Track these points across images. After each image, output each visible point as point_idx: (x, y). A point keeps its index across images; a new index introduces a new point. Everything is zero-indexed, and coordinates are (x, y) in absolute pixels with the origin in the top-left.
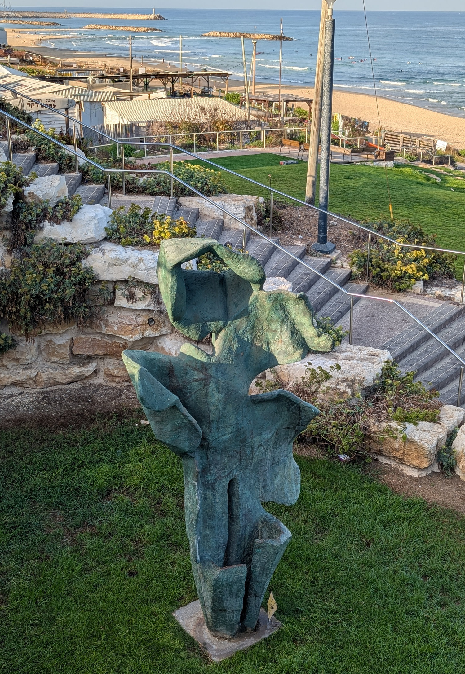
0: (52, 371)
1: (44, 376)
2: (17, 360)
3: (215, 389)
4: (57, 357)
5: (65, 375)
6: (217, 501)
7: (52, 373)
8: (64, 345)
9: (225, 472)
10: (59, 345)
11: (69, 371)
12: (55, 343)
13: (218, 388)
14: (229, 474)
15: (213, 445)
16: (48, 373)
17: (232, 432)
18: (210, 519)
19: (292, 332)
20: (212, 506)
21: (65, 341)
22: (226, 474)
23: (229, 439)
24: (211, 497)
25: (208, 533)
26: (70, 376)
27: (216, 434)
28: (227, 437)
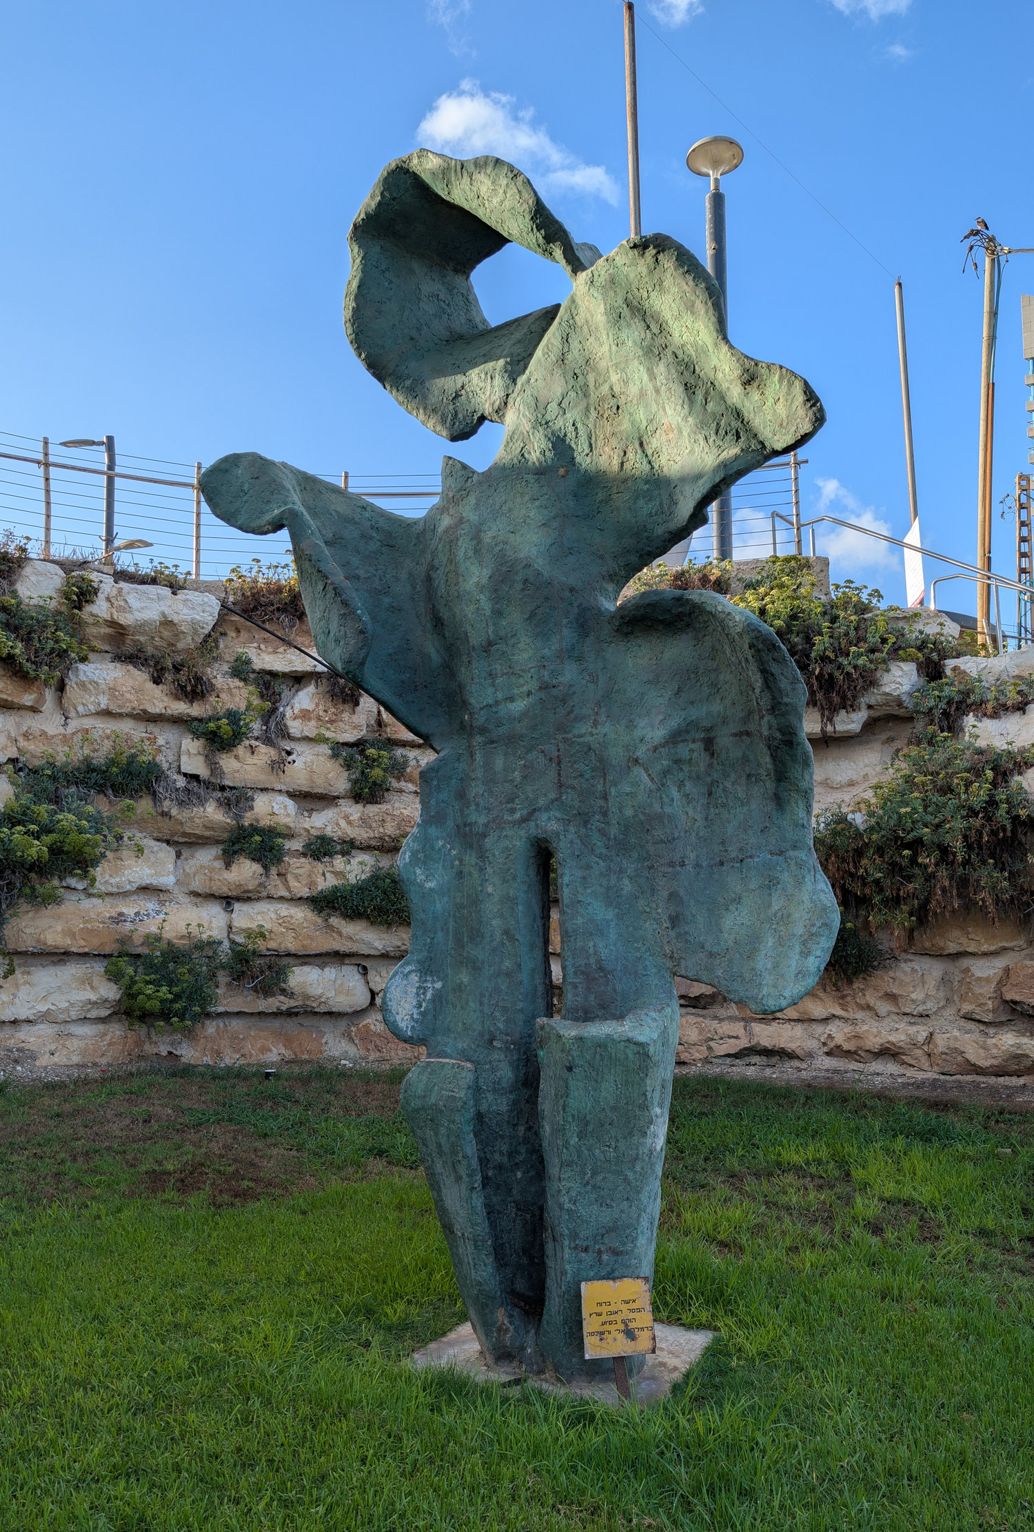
0: (958, 1034)
1: (941, 1042)
2: (892, 997)
3: (471, 553)
4: (971, 1003)
5: (985, 1048)
6: (490, 890)
7: (956, 1038)
8: (988, 980)
9: (513, 811)
10: (979, 979)
11: (994, 1041)
12: (973, 975)
13: (477, 551)
14: (524, 820)
15: (480, 719)
16: (948, 1035)
17: (529, 694)
18: (471, 939)
19: (689, 389)
20: (475, 901)
21: (992, 972)
22: (517, 816)
23: (525, 714)
24: (476, 874)
25: (465, 980)
26: (995, 1051)
27: (490, 690)
28: (519, 706)
